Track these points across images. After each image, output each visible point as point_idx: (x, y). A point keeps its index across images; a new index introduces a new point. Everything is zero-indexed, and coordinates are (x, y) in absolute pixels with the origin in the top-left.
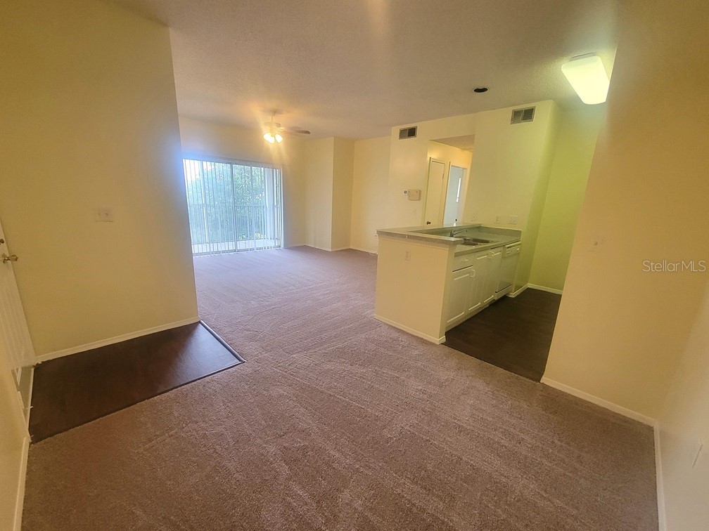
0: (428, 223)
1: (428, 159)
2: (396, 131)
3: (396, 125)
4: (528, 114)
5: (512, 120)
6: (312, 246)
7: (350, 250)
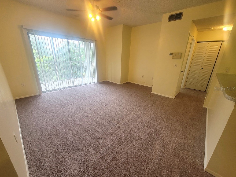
0: (182, 72)
2: (166, 16)
6: (110, 81)
7: (128, 83)
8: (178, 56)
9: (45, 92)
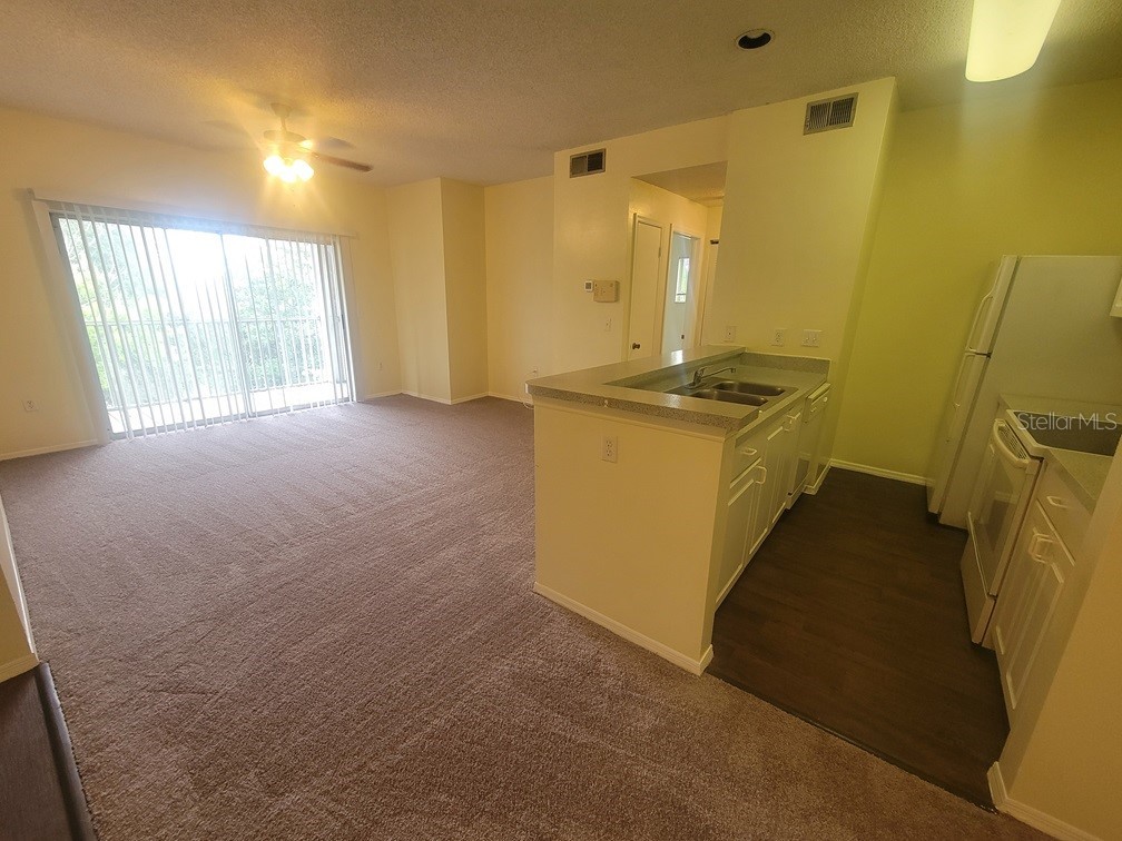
0: (636, 346)
1: (632, 217)
2: (563, 160)
3: (560, 149)
4: (841, 112)
5: (806, 126)
6: (415, 394)
7: (488, 399)
8: (609, 291)
9: (121, 436)
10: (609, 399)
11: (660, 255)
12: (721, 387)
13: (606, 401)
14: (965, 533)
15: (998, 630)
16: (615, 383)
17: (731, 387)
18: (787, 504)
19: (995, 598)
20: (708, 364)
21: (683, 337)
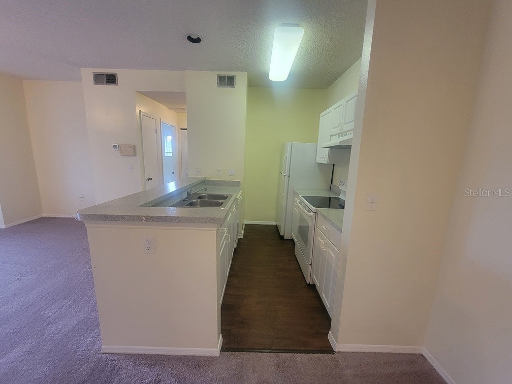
0: (150, 179)
1: (138, 112)
4: (230, 81)
5: (218, 84)
8: (129, 150)
10: (145, 217)
11: (156, 133)
12: (200, 198)
13: (144, 218)
14: (292, 240)
15: (314, 277)
16: (146, 205)
17: (204, 196)
18: (235, 246)
19: (311, 265)
20: (192, 187)
21: (173, 173)
